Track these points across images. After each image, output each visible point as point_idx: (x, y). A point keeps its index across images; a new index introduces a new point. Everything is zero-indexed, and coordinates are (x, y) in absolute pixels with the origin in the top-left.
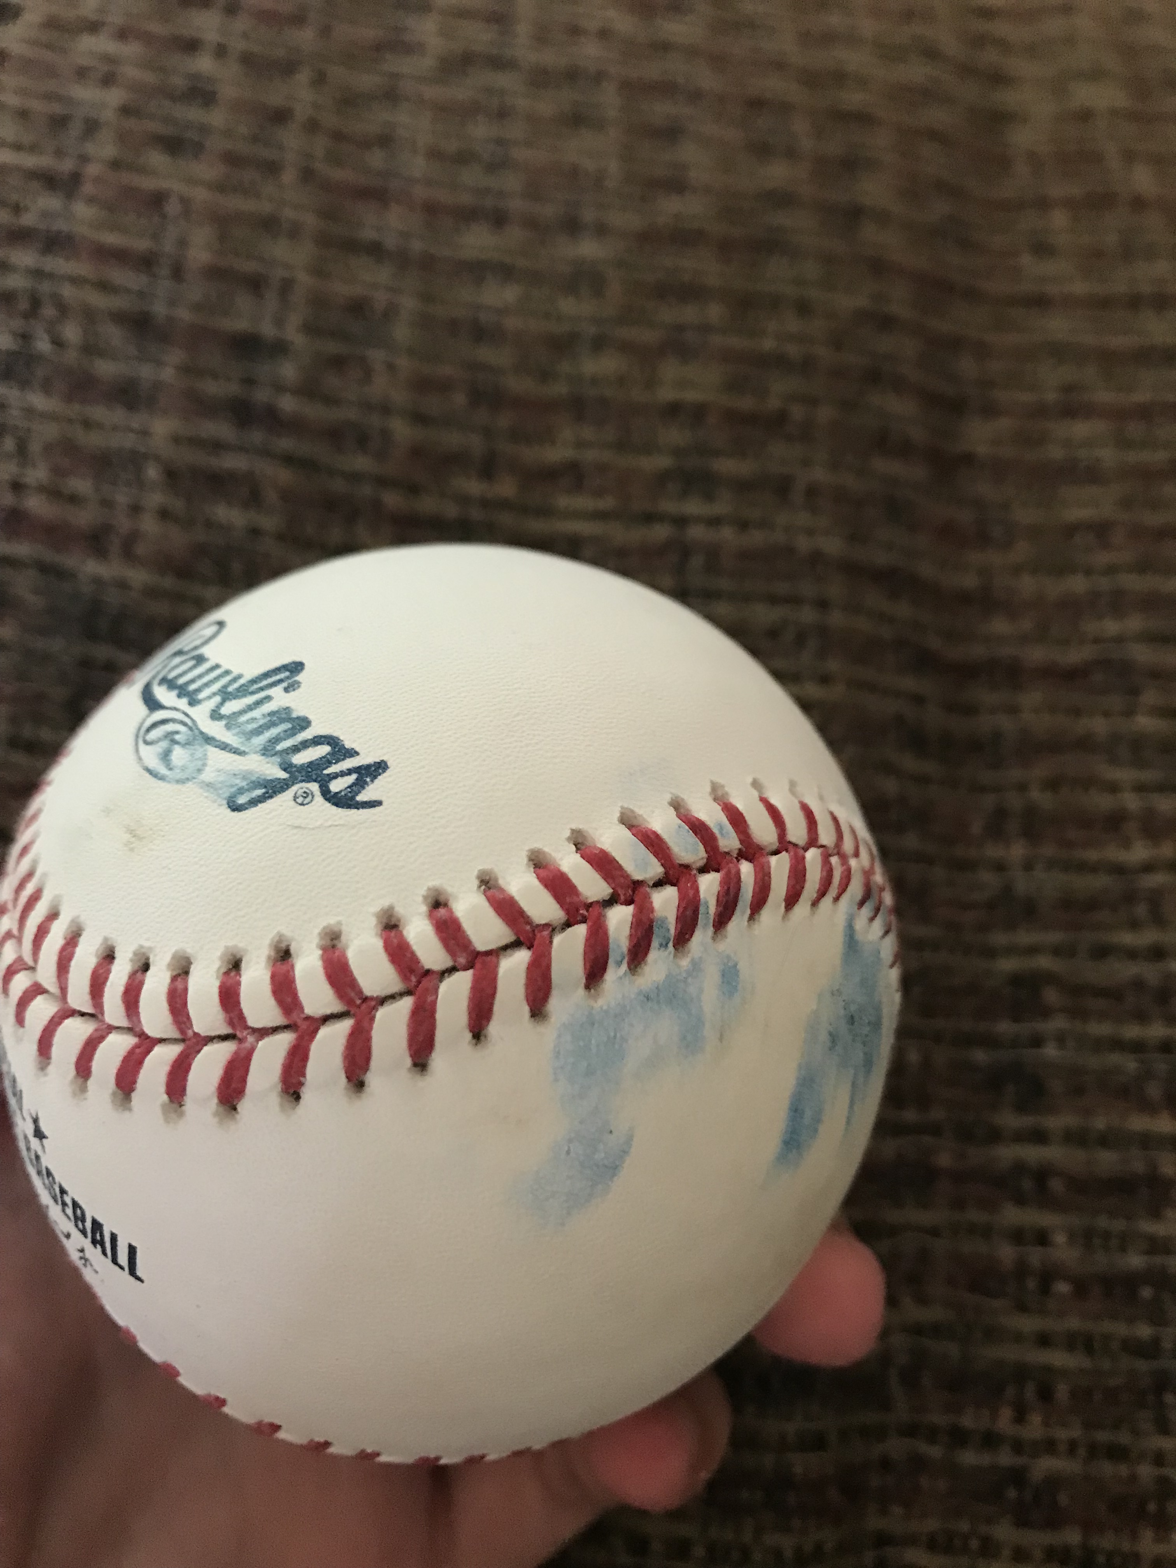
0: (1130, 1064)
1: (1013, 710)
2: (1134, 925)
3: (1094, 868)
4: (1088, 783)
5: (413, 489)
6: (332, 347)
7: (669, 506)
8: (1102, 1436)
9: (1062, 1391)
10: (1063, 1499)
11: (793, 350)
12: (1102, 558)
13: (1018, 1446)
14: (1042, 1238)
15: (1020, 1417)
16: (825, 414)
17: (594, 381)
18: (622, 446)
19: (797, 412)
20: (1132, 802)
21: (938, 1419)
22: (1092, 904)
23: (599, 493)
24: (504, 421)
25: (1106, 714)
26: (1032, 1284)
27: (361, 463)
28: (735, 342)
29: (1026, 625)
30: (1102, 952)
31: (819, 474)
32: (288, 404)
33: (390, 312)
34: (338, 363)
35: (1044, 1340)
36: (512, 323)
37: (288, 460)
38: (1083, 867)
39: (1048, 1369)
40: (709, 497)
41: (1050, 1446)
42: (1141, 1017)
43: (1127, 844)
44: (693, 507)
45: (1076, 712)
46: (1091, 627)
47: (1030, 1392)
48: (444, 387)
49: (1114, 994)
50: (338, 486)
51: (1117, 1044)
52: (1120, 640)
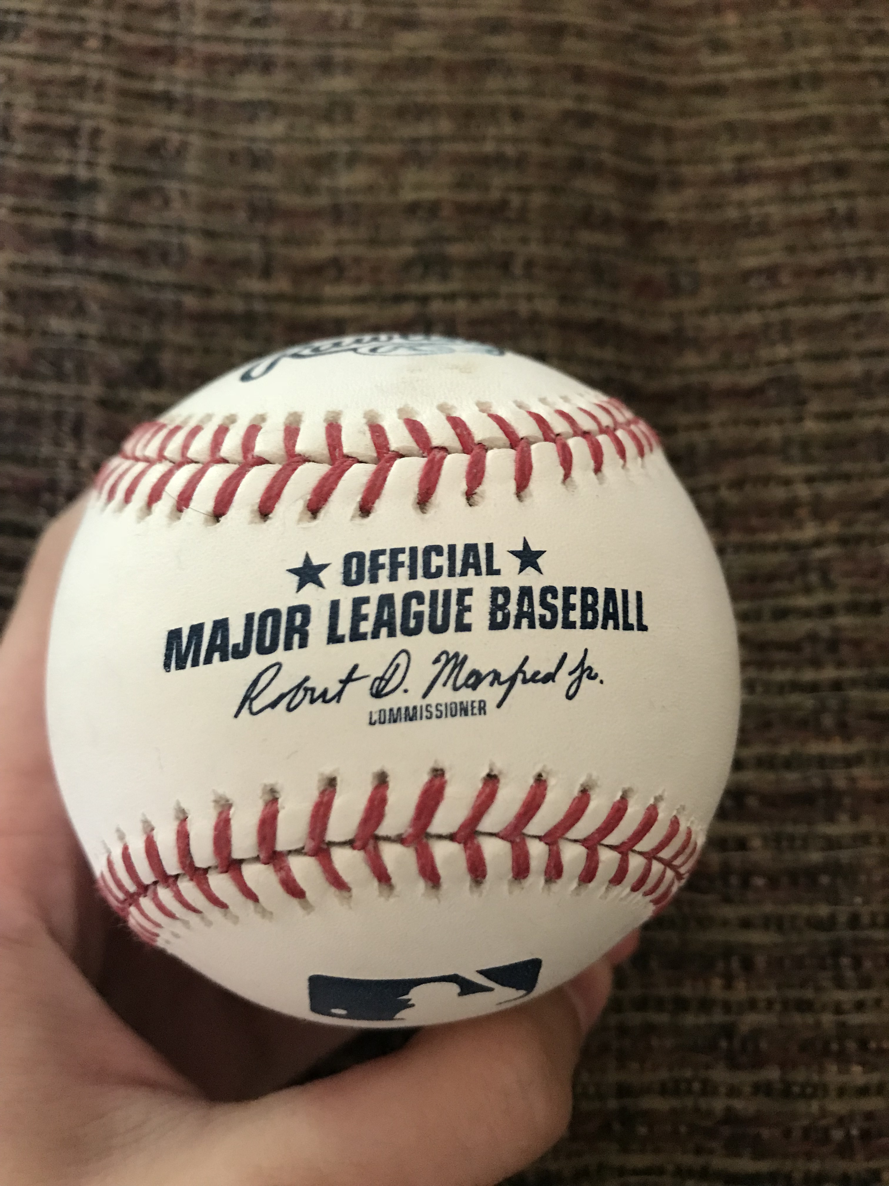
0: (808, 702)
1: (704, 426)
2: (808, 590)
3: (774, 548)
4: (766, 480)
5: (207, 292)
6: (136, 183)
7: (414, 288)
8: (793, 994)
9: (760, 961)
10: (764, 1045)
11: (510, 150)
12: (772, 297)
13: (727, 1007)
14: (742, 844)
15: (729, 985)
16: (538, 199)
17: (349, 191)
18: (373, 242)
19: (515, 200)
20: (803, 491)
21: (665, 992)
22: (772, 577)
23: (358, 281)
24: (277, 230)
25: (780, 422)
26: (734, 880)
27: (164, 274)
28: (463, 148)
29: (713, 356)
30: (781, 614)
31: (535, 249)
32: (102, 231)
33: (181, 151)
34: (141, 195)
35: (746, 924)
36: (280, 150)
37: (106, 277)
38: (764, 548)
39: (748, 945)
40: (445, 277)
41: (752, 1005)
42: (816, 663)
43: (799, 525)
44: (433, 286)
45: (755, 423)
46: (764, 353)
47: (735, 964)
48: (228, 207)
49: (794, 647)
50: (147, 294)
51: (796, 686)
52: (789, 361)
